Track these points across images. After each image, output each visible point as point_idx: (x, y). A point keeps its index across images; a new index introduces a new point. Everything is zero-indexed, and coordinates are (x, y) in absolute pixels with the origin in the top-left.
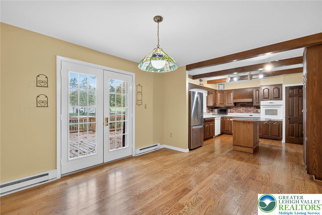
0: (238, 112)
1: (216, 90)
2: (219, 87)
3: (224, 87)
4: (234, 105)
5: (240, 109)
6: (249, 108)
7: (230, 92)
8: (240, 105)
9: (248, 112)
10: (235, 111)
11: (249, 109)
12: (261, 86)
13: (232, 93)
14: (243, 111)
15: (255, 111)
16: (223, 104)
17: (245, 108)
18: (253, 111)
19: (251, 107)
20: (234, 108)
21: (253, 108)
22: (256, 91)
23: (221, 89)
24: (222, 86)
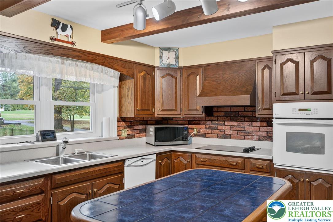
0: (218, 137)
1: (153, 67)
2: (161, 57)
3: (177, 58)
4: (204, 115)
5: (224, 127)
6: (246, 124)
7: (192, 73)
8: (223, 114)
9: (245, 135)
10: (210, 131)
11: (248, 126)
12: (274, 52)
13: (198, 77)
14: (231, 132)
15: (264, 134)
16: (175, 110)
17: (235, 123)
18: (258, 133)
19: (252, 122)
20: (208, 123)
21: (258, 124)
22: (263, 70)
23: (169, 65)
24: (172, 54)
